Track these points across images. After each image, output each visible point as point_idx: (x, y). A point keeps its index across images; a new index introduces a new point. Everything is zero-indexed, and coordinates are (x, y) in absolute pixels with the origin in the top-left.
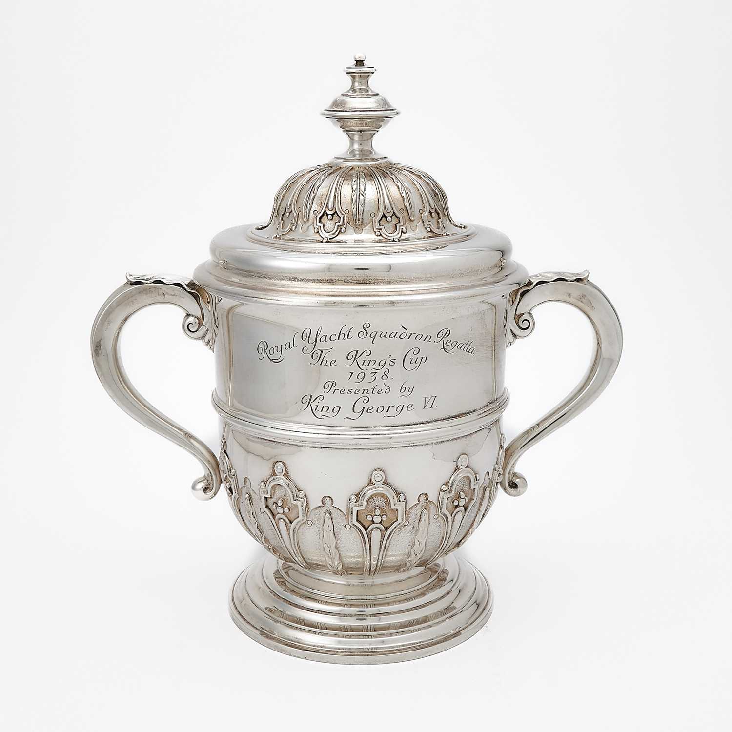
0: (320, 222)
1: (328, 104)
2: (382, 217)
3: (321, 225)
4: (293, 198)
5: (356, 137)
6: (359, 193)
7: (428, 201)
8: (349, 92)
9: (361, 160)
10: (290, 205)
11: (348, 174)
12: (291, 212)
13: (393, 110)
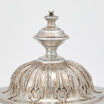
0: (31, 93)
1: (36, 33)
2: (58, 89)
3: (32, 94)
4: (19, 77)
5: (49, 49)
6: (49, 77)
7: (82, 82)
8: (46, 28)
9: (51, 60)
10: (17, 83)
11: (44, 68)
12: (17, 86)
13: (66, 36)
